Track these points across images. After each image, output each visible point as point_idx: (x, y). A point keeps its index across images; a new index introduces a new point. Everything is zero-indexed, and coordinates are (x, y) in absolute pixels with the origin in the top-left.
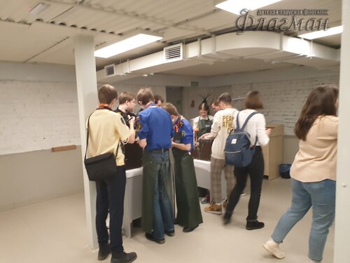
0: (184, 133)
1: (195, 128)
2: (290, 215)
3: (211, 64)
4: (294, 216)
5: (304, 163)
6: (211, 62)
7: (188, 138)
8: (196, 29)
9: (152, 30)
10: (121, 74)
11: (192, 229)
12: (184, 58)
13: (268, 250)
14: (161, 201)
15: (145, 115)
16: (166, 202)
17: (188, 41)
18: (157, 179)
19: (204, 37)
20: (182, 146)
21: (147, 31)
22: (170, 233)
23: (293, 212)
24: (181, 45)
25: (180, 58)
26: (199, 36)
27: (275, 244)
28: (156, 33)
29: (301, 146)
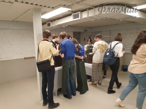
0: (81, 52)
1: (85, 49)
2: (128, 88)
3: (93, 21)
4: (130, 89)
5: (134, 65)
6: (93, 20)
7: (82, 54)
8: (86, 5)
9: (67, 5)
10: (53, 26)
11: (84, 93)
12: (81, 18)
13: (117, 103)
14: (70, 81)
15: (63, 44)
16: (72, 81)
17: (82, 11)
18: (68, 71)
19: (90, 9)
20: (80, 57)
21: (64, 6)
22: (74, 94)
23: (129, 87)
24: (79, 12)
25: (79, 18)
26: (87, 9)
27: (121, 100)
28: (68, 7)
29: (133, 57)
